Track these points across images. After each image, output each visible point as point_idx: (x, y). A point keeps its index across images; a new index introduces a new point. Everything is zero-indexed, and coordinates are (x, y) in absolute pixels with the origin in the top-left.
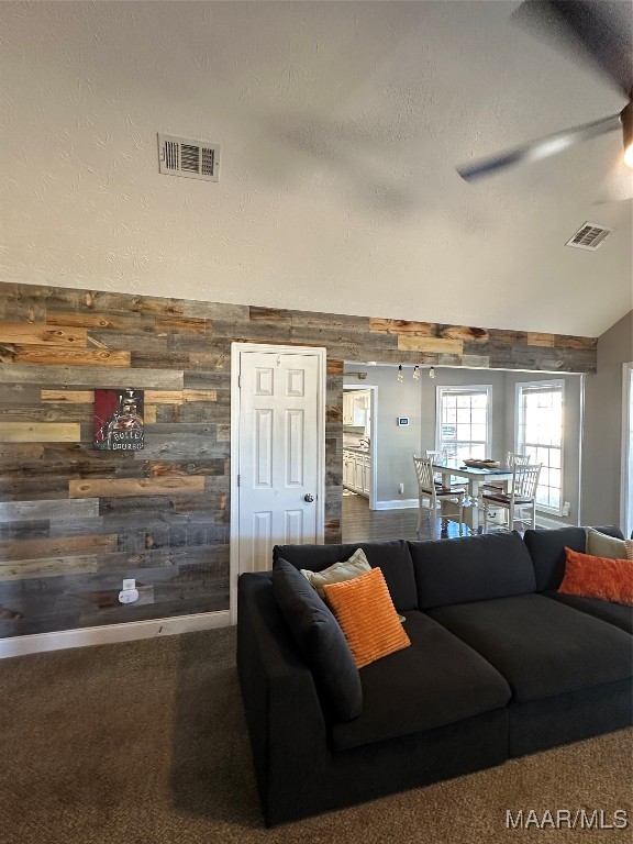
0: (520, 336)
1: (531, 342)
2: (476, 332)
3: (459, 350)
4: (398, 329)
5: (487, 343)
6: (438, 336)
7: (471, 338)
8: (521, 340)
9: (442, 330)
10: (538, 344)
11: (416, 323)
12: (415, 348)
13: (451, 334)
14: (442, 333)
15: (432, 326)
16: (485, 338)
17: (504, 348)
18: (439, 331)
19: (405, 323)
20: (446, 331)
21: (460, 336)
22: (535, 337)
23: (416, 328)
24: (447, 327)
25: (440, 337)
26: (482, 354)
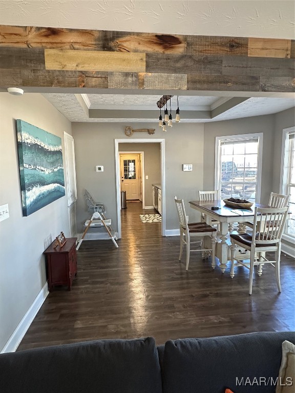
0: (235, 45)
1: (253, 52)
2: (166, 41)
3: (139, 67)
4: (45, 40)
5: (183, 57)
6: (107, 48)
7: (158, 49)
8: (237, 50)
9: (113, 39)
10: (264, 54)
11: (71, 30)
12: (71, 66)
13: (125, 44)
14: (112, 44)
15: (97, 35)
16: (179, 50)
17: (210, 62)
18: (108, 41)
19: (53, 32)
20: (118, 41)
21: (142, 48)
22: (261, 45)
23: (72, 38)
24: (118, 35)
25: (110, 49)
26: (175, 70)
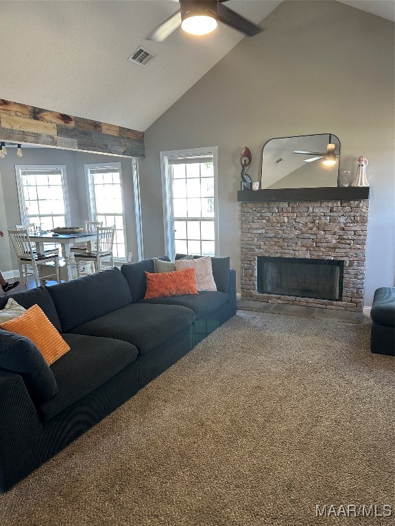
0: (96, 125)
1: (105, 131)
2: (65, 118)
3: (54, 133)
4: (1, 107)
5: (74, 129)
6: (36, 118)
7: (61, 122)
8: (98, 128)
9: (38, 113)
10: (109, 133)
11: (15, 103)
12: (17, 127)
13: (46, 117)
14: (38, 116)
15: (30, 109)
16: (72, 124)
17: (87, 134)
18: (36, 113)
19: (5, 103)
20: (42, 115)
21: (54, 120)
22: (106, 127)
23: (16, 108)
24: (41, 111)
26: (72, 137)
